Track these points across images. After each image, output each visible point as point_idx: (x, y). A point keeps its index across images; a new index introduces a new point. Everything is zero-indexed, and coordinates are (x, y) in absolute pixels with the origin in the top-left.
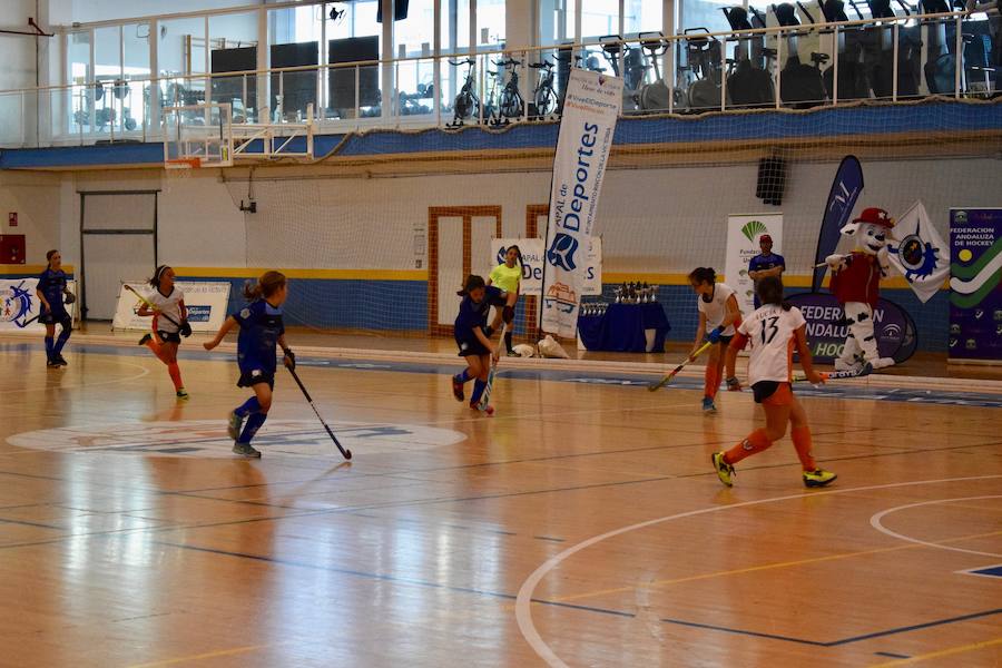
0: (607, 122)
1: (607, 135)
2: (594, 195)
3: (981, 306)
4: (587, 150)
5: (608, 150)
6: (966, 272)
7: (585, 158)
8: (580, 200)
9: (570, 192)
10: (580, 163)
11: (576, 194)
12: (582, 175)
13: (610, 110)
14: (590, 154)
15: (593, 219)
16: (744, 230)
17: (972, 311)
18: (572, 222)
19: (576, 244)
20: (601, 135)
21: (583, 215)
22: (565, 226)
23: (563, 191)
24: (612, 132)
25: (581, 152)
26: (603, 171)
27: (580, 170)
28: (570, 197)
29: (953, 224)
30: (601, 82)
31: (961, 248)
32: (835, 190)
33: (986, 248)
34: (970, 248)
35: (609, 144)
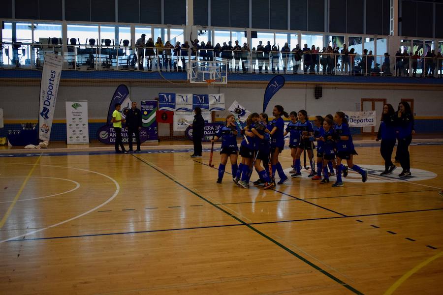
0: (59, 71)
1: (59, 75)
2: (55, 94)
3: (150, 126)
4: (52, 79)
5: (59, 80)
6: (146, 117)
7: (52, 82)
8: (50, 96)
9: (46, 93)
10: (50, 83)
11: (48, 94)
12: (51, 88)
13: (59, 67)
14: (53, 81)
15: (55, 102)
16: (73, 106)
17: (148, 128)
18: (47, 103)
19: (49, 110)
20: (57, 74)
21: (52, 101)
22: (45, 104)
23: (44, 93)
24: (60, 74)
25: (50, 80)
26: (58, 86)
27: (50, 86)
28: (46, 95)
29: (142, 104)
30: (56, 57)
31: (144, 111)
32: (116, 94)
33: (151, 111)
34: (147, 111)
35: (59, 78)
